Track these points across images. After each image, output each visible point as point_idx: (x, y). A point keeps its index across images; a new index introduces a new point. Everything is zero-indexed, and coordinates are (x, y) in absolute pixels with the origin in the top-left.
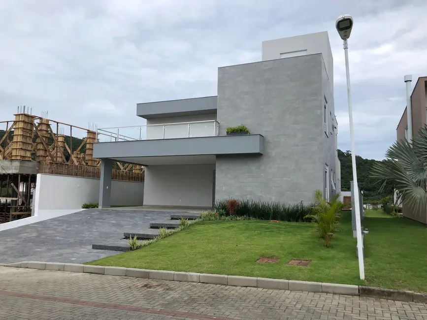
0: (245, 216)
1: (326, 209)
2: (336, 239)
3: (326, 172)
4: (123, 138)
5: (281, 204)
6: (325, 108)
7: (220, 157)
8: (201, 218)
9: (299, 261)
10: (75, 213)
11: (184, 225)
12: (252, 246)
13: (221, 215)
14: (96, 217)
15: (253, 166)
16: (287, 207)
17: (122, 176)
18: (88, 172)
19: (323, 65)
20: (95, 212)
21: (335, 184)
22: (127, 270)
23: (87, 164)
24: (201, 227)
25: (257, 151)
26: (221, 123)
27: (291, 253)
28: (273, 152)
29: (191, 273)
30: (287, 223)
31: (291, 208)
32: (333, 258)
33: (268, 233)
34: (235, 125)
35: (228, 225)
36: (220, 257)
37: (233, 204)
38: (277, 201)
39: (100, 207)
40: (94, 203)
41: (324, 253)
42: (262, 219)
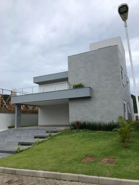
0: (84, 129)
1: (124, 125)
2: (131, 142)
3: (125, 104)
4: (24, 93)
5: (102, 122)
6: (122, 72)
7: (71, 99)
8: (61, 131)
9: (108, 159)
10: (2, 131)
11: (51, 136)
12: (82, 149)
13: (72, 129)
14: (11, 133)
15: (87, 103)
16: (105, 123)
17: (29, 112)
18: (11, 111)
19: (118, 50)
20: (12, 130)
21: (130, 110)
22: (4, 169)
23: (11, 107)
24: (59, 137)
25: (88, 95)
26: (71, 83)
27: (104, 153)
28: (97, 95)
29: (40, 171)
30: (105, 132)
31: (107, 124)
32: (129, 157)
33: (93, 140)
34: (77, 83)
35: (74, 135)
36: (62, 157)
37: (78, 123)
38: (100, 121)
39: (15, 128)
40: (13, 126)
41: (124, 152)
42: (93, 130)
